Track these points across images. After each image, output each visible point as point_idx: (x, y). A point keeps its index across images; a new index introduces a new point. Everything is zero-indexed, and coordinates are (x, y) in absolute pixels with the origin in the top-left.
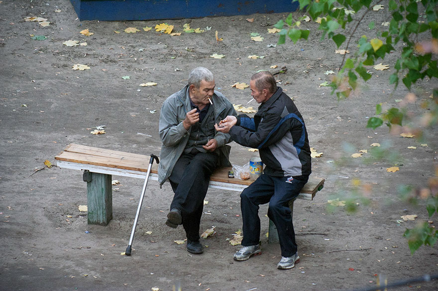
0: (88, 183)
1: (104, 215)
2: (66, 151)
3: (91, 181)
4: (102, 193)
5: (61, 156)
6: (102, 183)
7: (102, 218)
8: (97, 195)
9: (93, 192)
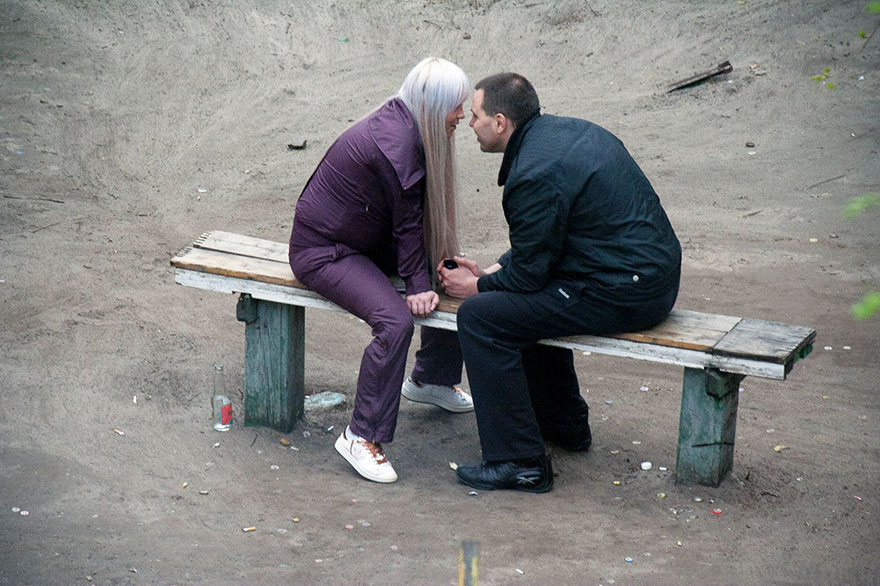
0: (247, 324)
1: (285, 403)
2: (198, 247)
3: (255, 321)
4: (282, 349)
5: (186, 259)
6: (280, 325)
7: (280, 411)
8: (268, 354)
9: (259, 346)
